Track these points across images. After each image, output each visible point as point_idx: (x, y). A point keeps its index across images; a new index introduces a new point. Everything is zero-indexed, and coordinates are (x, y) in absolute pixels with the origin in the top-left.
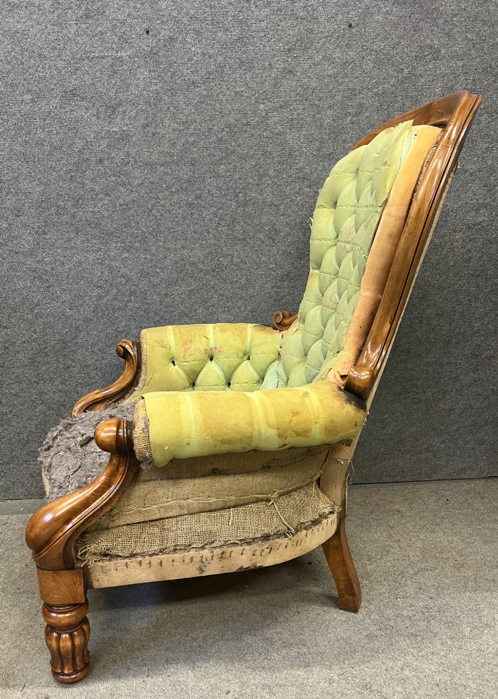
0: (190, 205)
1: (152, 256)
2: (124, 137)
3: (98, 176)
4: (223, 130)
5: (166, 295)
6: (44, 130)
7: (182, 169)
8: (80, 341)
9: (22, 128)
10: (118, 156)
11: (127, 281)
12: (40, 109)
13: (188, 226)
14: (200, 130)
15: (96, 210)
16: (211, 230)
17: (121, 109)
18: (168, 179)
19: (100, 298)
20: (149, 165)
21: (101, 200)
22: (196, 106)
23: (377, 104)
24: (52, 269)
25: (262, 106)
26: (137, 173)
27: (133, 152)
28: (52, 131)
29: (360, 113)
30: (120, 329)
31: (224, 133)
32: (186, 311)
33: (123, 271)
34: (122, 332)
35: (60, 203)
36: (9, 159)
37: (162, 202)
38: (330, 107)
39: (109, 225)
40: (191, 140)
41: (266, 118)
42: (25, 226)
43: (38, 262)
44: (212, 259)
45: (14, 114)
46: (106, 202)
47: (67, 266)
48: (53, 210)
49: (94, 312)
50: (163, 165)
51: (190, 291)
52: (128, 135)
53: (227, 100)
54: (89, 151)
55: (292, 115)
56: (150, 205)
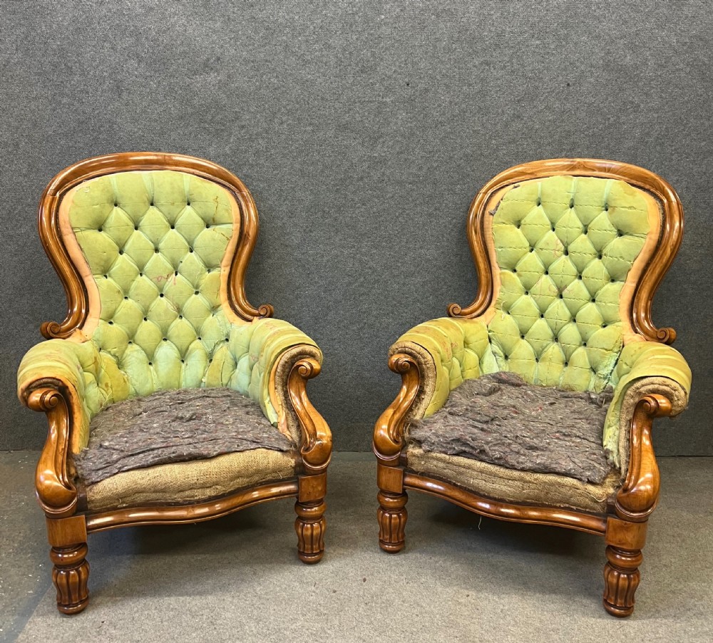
0: (430, 215)
1: (395, 253)
2: (383, 161)
3: (358, 189)
4: (461, 159)
5: (404, 284)
6: (319, 153)
7: (425, 187)
8: (329, 318)
9: (302, 151)
10: (376, 175)
11: (373, 272)
12: (318, 137)
13: (427, 230)
14: (443, 158)
15: (354, 215)
16: (445, 235)
17: (381, 140)
18: (414, 194)
19: (350, 284)
20: (400, 183)
21: (358, 208)
22: (441, 140)
23: (587, 143)
24: (313, 260)
25: (494, 141)
26: (390, 189)
27: (388, 172)
28: (325, 154)
29: (573, 149)
30: (364, 310)
31: (462, 161)
32: (419, 298)
33: (371, 264)
34: (365, 312)
35: (326, 209)
36: (290, 174)
37: (407, 212)
38: (549, 144)
39: (363, 228)
40: (435, 165)
41: (497, 150)
42: (296, 225)
43: (303, 254)
44: (445, 258)
45: (298, 141)
46: (362, 210)
47: (325, 259)
48: (319, 214)
49: (343, 295)
50: (410, 183)
51: (424, 282)
52: (385, 159)
53: (466, 136)
54: (353, 170)
55: (518, 149)
56: (397, 214)
